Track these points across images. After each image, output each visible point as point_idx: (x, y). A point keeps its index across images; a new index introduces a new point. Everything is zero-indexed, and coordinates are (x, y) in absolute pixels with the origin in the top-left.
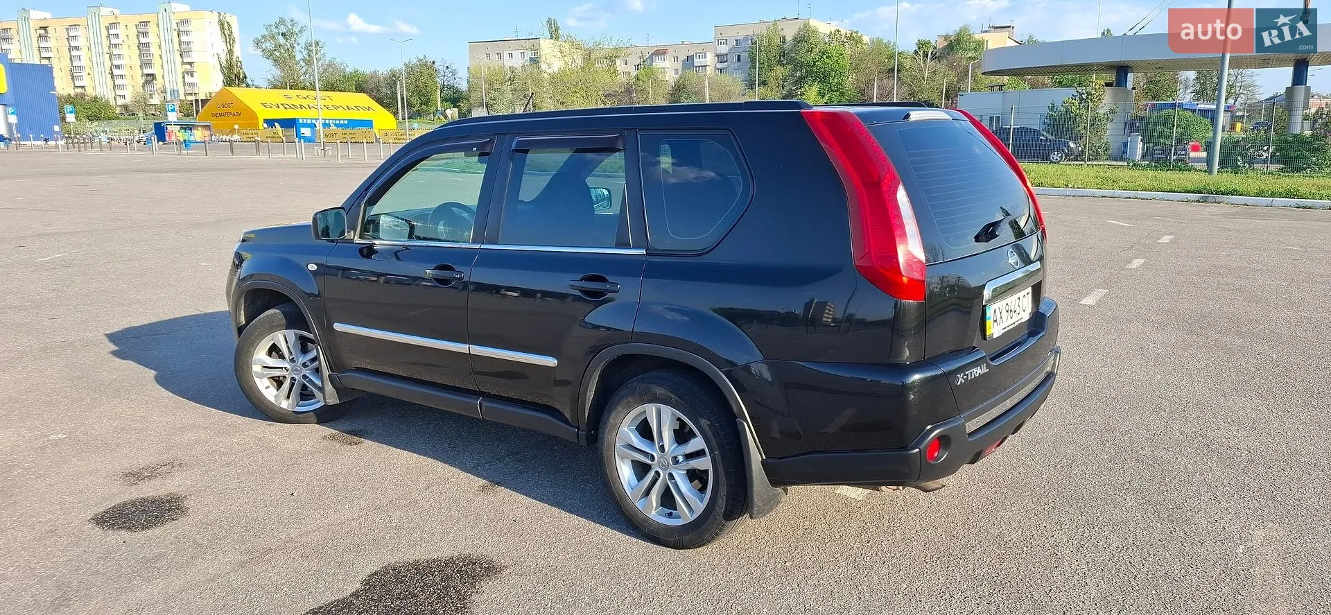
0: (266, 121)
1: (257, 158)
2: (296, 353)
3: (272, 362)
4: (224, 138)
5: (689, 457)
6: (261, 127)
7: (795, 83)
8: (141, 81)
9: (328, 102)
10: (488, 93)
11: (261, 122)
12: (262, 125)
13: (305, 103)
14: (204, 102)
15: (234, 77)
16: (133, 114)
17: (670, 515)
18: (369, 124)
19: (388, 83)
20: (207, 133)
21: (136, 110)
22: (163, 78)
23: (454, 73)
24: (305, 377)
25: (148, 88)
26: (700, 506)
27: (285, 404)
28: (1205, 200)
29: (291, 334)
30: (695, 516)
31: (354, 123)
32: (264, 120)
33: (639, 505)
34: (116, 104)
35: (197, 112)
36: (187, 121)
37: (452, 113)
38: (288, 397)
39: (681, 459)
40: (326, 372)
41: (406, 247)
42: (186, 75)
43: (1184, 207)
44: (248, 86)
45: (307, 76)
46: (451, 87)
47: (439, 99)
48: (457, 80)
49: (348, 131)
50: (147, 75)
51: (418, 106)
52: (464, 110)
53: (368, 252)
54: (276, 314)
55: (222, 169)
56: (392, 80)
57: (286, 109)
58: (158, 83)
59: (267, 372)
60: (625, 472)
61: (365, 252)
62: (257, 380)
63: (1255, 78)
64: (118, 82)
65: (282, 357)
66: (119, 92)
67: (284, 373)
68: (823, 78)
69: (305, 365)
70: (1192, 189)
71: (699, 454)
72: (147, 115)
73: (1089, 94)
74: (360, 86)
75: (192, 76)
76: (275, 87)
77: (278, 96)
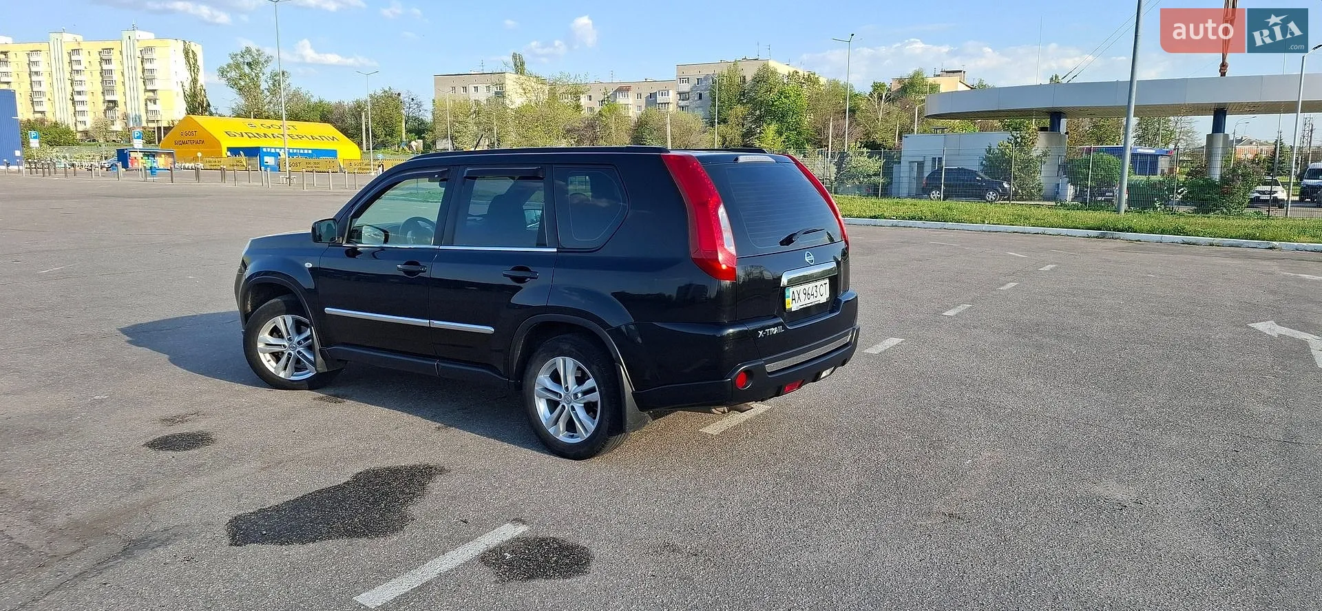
0: (229, 149)
1: (223, 185)
2: (292, 333)
3: (272, 340)
4: (187, 165)
5: (585, 393)
6: (224, 155)
7: (755, 122)
8: (103, 107)
9: (294, 133)
10: (452, 125)
11: (224, 150)
12: (225, 153)
13: (269, 132)
14: (167, 129)
15: (197, 104)
16: (94, 141)
17: (572, 437)
18: (333, 153)
19: (353, 114)
20: (171, 160)
21: (96, 136)
22: (126, 105)
23: (419, 105)
24: (299, 352)
25: (109, 114)
26: (592, 427)
27: (282, 375)
28: (1103, 237)
29: (289, 319)
30: (589, 435)
31: (318, 153)
32: (228, 148)
33: (551, 431)
34: (76, 130)
35: (160, 140)
36: (151, 148)
37: (417, 144)
38: (285, 369)
39: (580, 395)
40: (317, 347)
41: (383, 249)
42: (148, 102)
43: (1083, 242)
44: (211, 114)
45: (272, 105)
46: (416, 119)
47: (404, 131)
48: (422, 111)
49: (312, 161)
50: (109, 101)
51: (383, 137)
52: (429, 141)
53: (353, 253)
54: (278, 302)
55: (189, 196)
56: (358, 110)
57: (250, 137)
58: (120, 110)
59: (269, 348)
60: (542, 407)
61: (351, 253)
62: (261, 355)
63: (1193, 125)
64: (79, 108)
65: (281, 337)
66: (80, 118)
67: (282, 349)
68: (781, 117)
69: (299, 343)
70: (1093, 226)
71: (592, 390)
72: (108, 142)
73: (1023, 138)
74: (325, 115)
75: (155, 103)
76: (238, 116)
77: (242, 124)
